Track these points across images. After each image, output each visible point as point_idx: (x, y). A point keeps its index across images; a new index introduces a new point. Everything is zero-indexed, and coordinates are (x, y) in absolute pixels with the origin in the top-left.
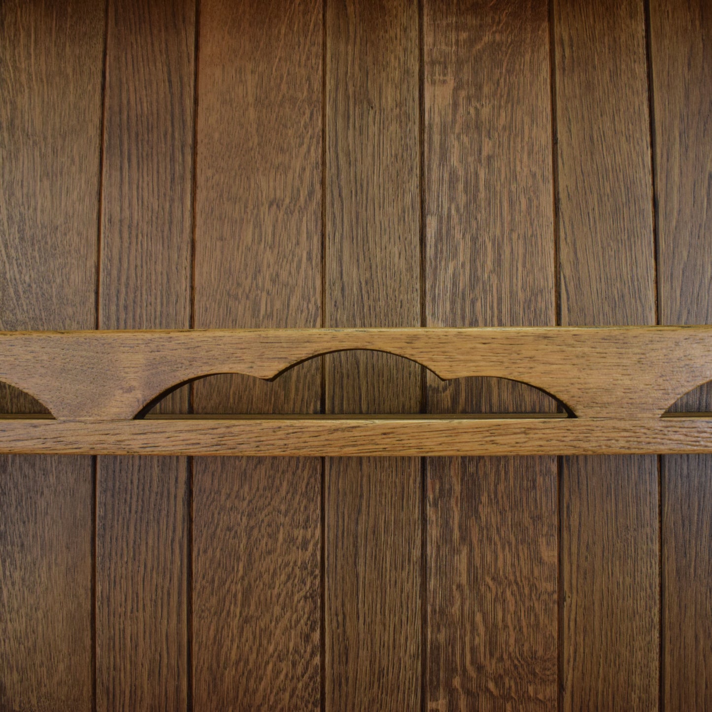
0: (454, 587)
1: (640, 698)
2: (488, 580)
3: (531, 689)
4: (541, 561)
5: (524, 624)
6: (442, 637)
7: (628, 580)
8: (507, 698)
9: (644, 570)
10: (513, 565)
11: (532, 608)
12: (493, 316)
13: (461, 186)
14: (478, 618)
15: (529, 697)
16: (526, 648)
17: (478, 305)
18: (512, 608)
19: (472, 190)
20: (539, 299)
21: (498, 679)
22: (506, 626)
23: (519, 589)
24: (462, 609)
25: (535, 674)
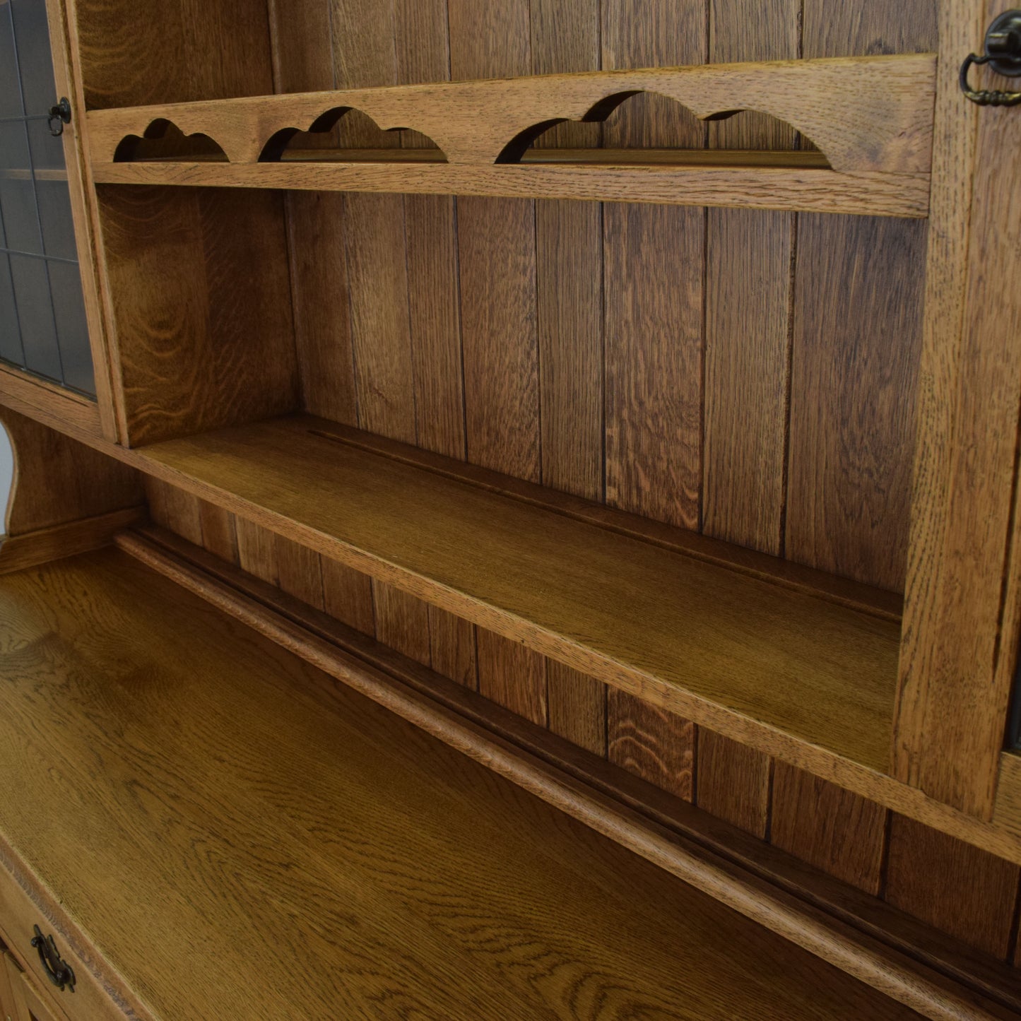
0: (623, 323)
1: (766, 463)
2: (647, 318)
3: (679, 431)
4: (688, 306)
5: (674, 366)
6: (614, 369)
7: (760, 337)
8: (660, 436)
9: (774, 328)
10: (666, 306)
11: (679, 353)
12: (652, 42)
14: (640, 355)
15: (677, 440)
16: (675, 391)
17: (640, 30)
18: (665, 350)
20: (691, 19)
21: (655, 417)
22: (660, 367)
23: (670, 331)
24: (629, 346)
25: (682, 418)
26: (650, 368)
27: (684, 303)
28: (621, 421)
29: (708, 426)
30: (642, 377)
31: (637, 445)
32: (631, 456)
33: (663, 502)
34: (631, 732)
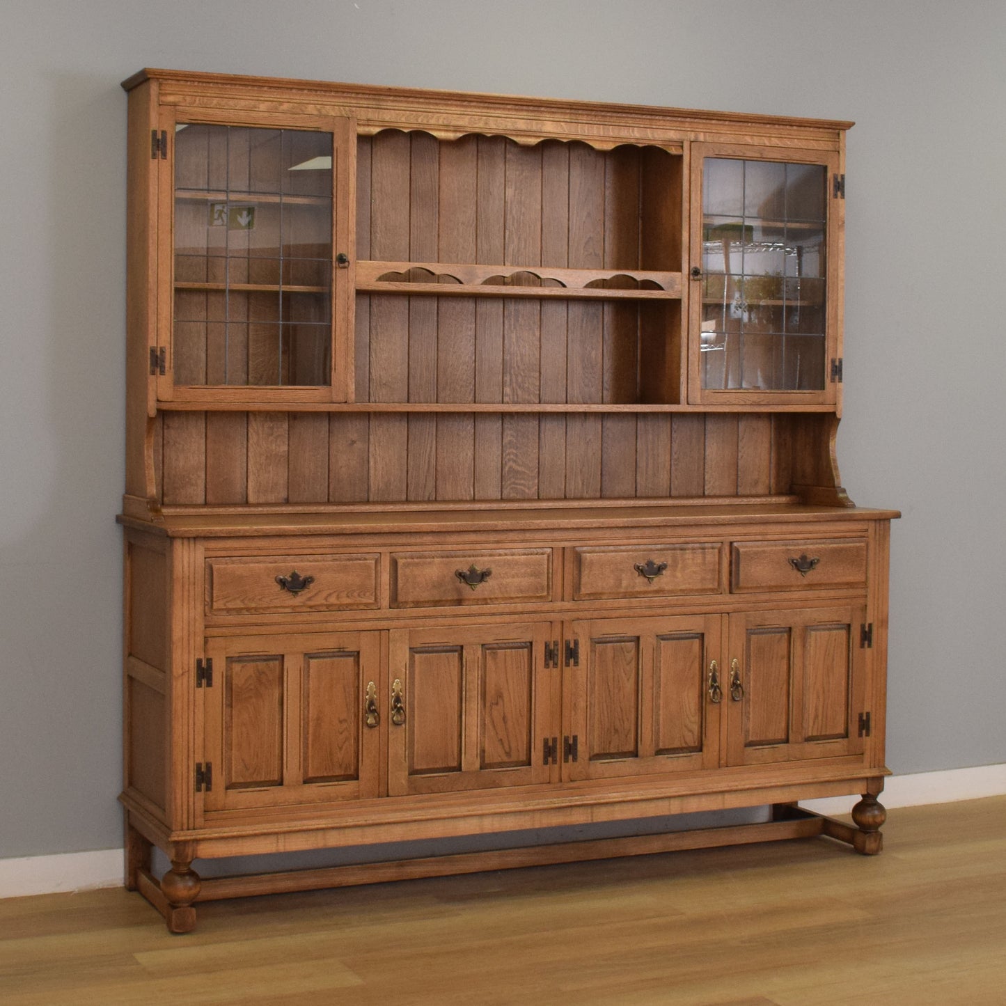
19: (519, 223)
26: (522, 356)
27: (534, 335)
28: (510, 374)
29: (542, 371)
30: (519, 358)
31: (517, 380)
32: (514, 385)
33: (527, 397)
34: (514, 483)
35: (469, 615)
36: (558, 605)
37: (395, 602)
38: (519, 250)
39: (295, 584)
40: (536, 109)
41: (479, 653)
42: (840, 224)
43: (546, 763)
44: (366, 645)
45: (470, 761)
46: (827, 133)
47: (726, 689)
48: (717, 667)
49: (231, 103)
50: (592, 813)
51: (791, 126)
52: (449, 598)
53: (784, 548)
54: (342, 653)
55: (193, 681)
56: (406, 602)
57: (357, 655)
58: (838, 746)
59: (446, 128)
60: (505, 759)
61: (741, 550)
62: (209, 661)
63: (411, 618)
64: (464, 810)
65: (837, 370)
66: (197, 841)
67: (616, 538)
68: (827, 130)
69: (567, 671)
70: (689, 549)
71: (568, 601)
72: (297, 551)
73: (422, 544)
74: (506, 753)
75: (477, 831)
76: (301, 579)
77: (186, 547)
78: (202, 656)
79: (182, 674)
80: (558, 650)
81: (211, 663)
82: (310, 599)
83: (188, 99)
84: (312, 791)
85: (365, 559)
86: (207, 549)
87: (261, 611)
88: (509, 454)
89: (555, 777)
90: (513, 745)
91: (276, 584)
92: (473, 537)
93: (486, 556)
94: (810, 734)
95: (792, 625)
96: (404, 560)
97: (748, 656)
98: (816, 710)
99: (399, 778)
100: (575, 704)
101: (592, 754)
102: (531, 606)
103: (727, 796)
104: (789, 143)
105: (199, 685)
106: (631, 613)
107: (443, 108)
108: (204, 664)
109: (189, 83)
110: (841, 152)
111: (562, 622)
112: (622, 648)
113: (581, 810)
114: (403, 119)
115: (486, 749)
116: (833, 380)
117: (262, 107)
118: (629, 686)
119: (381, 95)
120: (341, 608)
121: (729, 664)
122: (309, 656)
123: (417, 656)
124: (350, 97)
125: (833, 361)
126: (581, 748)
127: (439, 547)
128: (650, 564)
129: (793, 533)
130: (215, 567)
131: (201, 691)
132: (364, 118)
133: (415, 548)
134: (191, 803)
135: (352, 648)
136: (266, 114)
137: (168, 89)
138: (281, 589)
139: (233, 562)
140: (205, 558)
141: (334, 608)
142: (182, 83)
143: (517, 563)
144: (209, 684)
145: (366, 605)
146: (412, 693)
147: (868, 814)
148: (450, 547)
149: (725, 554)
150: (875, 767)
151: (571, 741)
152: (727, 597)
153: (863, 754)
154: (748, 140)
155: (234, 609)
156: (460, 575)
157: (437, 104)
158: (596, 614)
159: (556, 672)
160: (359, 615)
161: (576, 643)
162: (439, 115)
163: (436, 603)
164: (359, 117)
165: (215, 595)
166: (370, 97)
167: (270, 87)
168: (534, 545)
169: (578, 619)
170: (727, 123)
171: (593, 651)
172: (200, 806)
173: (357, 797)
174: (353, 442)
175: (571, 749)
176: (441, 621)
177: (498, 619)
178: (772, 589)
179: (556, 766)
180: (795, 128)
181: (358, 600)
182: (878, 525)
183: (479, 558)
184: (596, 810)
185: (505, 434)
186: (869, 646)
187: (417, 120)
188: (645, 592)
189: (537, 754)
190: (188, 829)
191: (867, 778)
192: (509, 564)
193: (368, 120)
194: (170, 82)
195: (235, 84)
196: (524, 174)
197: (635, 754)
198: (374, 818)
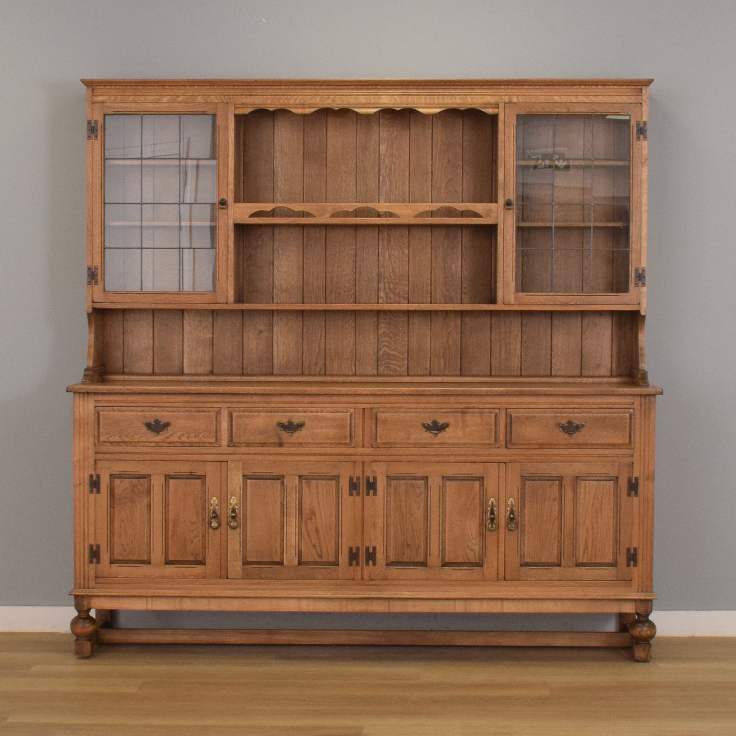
0: (385, 259)
1: (426, 284)
2: (393, 257)
3: (402, 282)
4: (404, 254)
5: (400, 267)
6: (382, 271)
8: (396, 284)
10: (398, 254)
11: (402, 264)
13: (388, 169)
14: (390, 266)
15: (401, 284)
16: (400, 273)
18: (398, 264)
19: (390, 170)
21: (395, 280)
22: (396, 268)
23: (399, 259)
24: (387, 264)
25: (403, 279)
26: (393, 269)
28: (384, 282)
29: (410, 280)
30: (391, 271)
31: (389, 287)
32: (387, 290)
33: (397, 299)
35: (289, 454)
36: (360, 450)
37: (231, 443)
38: (391, 191)
39: (156, 427)
40: (373, 87)
41: (297, 482)
42: (643, 160)
43: (351, 565)
44: (211, 472)
45: (290, 558)
46: (632, 89)
47: (502, 522)
48: (495, 504)
49: (142, 98)
50: (389, 605)
51: (596, 85)
52: (272, 441)
53: (553, 415)
54: (192, 476)
55: (87, 489)
56: (240, 443)
57: (202, 478)
58: (607, 573)
59: (303, 106)
60: (318, 559)
61: (513, 415)
62: (98, 476)
63: (244, 454)
64: (285, 594)
65: (640, 277)
66: (90, 597)
67: (408, 403)
68: (629, 87)
69: (368, 499)
70: (469, 413)
71: (368, 448)
72: (161, 405)
73: (252, 403)
74: (318, 555)
75: (296, 610)
76: (161, 423)
77: (81, 399)
78: (93, 473)
79: (80, 484)
80: (359, 483)
81: (100, 478)
82: (167, 437)
83: (113, 98)
84: (171, 570)
85: (209, 412)
86: (96, 401)
87: (134, 444)
88: (383, 342)
89: (358, 577)
90: (324, 550)
91: (143, 426)
92: (291, 399)
93: (301, 412)
94: (581, 561)
95: (563, 475)
96: (237, 413)
97: (523, 497)
98: (586, 542)
99: (235, 567)
100: (374, 524)
101: (389, 562)
102: (338, 450)
103: (505, 603)
104: (595, 99)
105: (91, 492)
106: (420, 459)
107: (299, 92)
108: (94, 478)
109: (113, 87)
110: (643, 104)
111: (363, 463)
112: (413, 485)
113: (379, 602)
114: (269, 102)
115: (303, 551)
116: (636, 285)
117: (165, 99)
118: (419, 513)
119: (251, 86)
120: (191, 445)
121: (506, 502)
122: (168, 477)
123: (249, 481)
124: (229, 89)
125: (637, 270)
126: (380, 556)
127: (265, 405)
128: (435, 422)
129: (565, 404)
130: (101, 413)
131: (92, 496)
132: (240, 102)
133: (246, 405)
134: (86, 571)
135: (199, 473)
136: (167, 105)
137: (98, 92)
138: (148, 430)
139: (114, 411)
140: (95, 407)
141: (186, 445)
142: (108, 87)
143: (324, 418)
144: (98, 492)
145: (210, 443)
146: (245, 506)
147: (639, 629)
148: (273, 405)
149: (502, 418)
150: (642, 592)
151: (371, 551)
152: (504, 451)
153: (630, 581)
154: (557, 99)
155: (114, 442)
156: (281, 425)
157: (295, 89)
158: (391, 458)
159: (358, 499)
160: (204, 450)
161: (375, 479)
162: (296, 97)
163: (263, 444)
164: (236, 102)
165: (101, 432)
166: (244, 87)
167: (170, 86)
168: (339, 406)
169: (376, 461)
170: (537, 87)
171: (389, 485)
172: (92, 573)
173: (204, 577)
174: (261, 332)
175: (371, 556)
176: (267, 457)
177: (311, 458)
178: (541, 446)
179: (359, 568)
180: (600, 87)
181: (204, 440)
182: (643, 400)
183: (295, 414)
184: (392, 603)
185: (380, 326)
186: (636, 494)
187: (279, 102)
188: (432, 444)
189: (344, 558)
190: (84, 588)
191: (635, 600)
192: (320, 419)
193: (243, 104)
194: (99, 87)
195: (145, 86)
196: (395, 134)
197: (424, 564)
198: (217, 593)
